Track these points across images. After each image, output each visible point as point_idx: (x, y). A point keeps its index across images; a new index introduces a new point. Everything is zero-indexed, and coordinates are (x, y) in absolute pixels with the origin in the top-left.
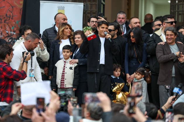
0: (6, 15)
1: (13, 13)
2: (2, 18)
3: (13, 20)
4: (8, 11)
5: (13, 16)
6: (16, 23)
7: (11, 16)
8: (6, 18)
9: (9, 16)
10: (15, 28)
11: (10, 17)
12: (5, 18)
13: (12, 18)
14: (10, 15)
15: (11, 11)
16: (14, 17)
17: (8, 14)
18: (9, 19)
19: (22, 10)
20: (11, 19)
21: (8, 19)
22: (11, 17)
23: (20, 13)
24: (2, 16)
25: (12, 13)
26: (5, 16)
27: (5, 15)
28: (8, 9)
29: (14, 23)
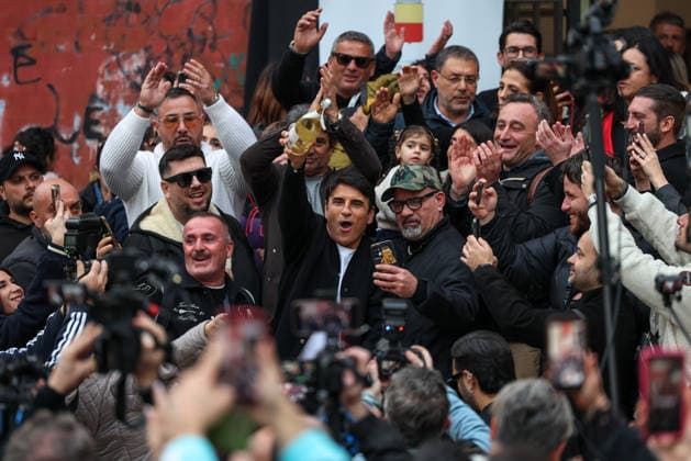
0: (190, 33)
1: (215, 22)
2: (172, 47)
3: (217, 54)
4: (198, 15)
5: (215, 38)
6: (227, 64)
7: (210, 36)
8: (188, 46)
9: (202, 37)
10: (226, 87)
11: (203, 42)
12: (183, 44)
13: (212, 47)
14: (204, 33)
15: (207, 15)
16: (219, 41)
17: (197, 27)
18: (202, 51)
19: (250, 9)
20: (207, 49)
21: (197, 48)
22: (209, 42)
23: (244, 22)
24: (173, 40)
25: (211, 23)
26: (184, 38)
27: (185, 31)
28: (197, 11)
29: (222, 65)
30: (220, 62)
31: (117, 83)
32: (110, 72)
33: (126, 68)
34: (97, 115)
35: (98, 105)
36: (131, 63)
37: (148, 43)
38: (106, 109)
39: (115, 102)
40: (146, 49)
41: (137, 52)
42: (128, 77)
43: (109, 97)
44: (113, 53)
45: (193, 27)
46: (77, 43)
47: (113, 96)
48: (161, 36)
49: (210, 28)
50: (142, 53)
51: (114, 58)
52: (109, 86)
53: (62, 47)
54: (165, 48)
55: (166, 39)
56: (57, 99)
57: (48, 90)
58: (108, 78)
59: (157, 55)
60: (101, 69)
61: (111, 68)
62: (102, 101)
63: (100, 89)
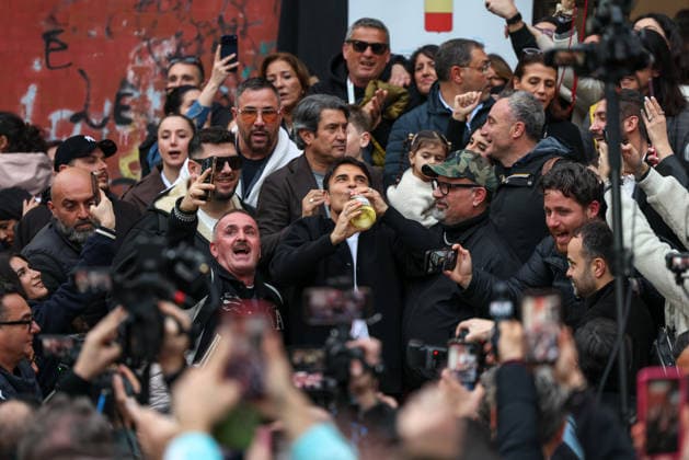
0: (221, 20)
1: (246, 10)
2: (203, 33)
3: (247, 42)
4: (229, 2)
5: (246, 25)
6: (257, 51)
7: (240, 23)
8: (219, 33)
9: (232, 24)
11: (234, 29)
12: (214, 31)
13: (243, 34)
14: (234, 20)
15: (238, 2)
16: (249, 28)
17: (228, 14)
22: (240, 29)
24: (204, 27)
25: (243, 12)
26: (215, 25)
27: (216, 18)
29: (252, 52)
30: (250, 49)
31: (148, 69)
32: (141, 58)
33: (157, 54)
34: (128, 101)
35: (128, 90)
36: (162, 49)
37: (180, 29)
38: (136, 95)
39: (145, 89)
40: (177, 36)
41: (168, 39)
42: (158, 63)
43: (139, 83)
44: (144, 39)
45: (224, 14)
46: (108, 29)
47: (143, 82)
48: (192, 22)
49: (241, 15)
50: (173, 38)
51: (145, 44)
52: (139, 72)
53: (94, 33)
54: (195, 36)
55: (197, 25)
56: (88, 86)
57: (79, 75)
58: (138, 64)
59: (188, 41)
60: (132, 55)
61: (141, 54)
62: (132, 87)
63: (131, 74)
